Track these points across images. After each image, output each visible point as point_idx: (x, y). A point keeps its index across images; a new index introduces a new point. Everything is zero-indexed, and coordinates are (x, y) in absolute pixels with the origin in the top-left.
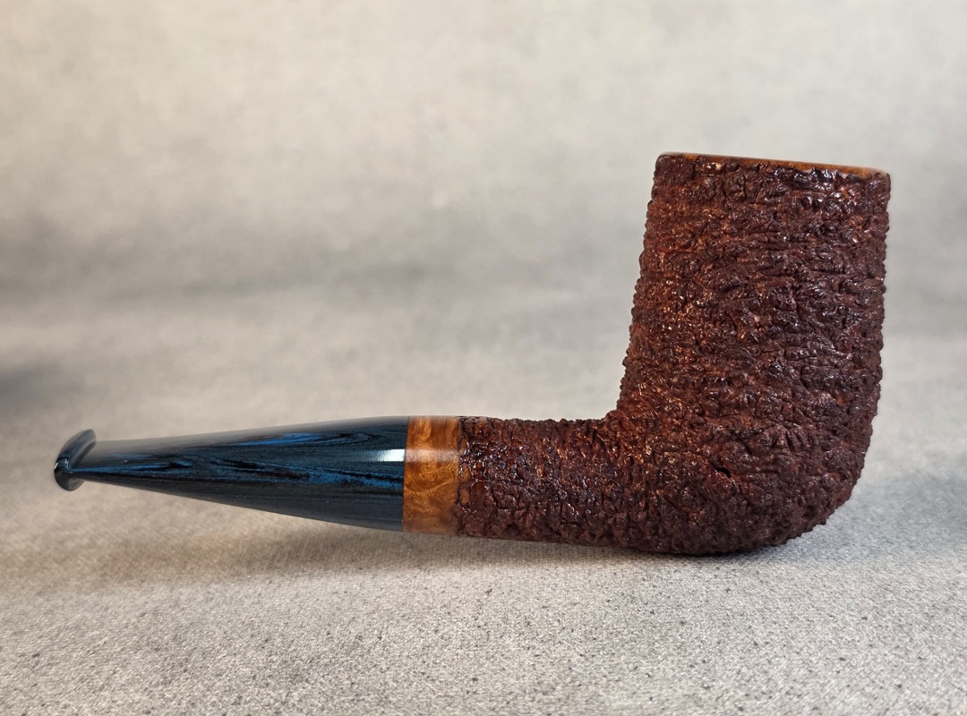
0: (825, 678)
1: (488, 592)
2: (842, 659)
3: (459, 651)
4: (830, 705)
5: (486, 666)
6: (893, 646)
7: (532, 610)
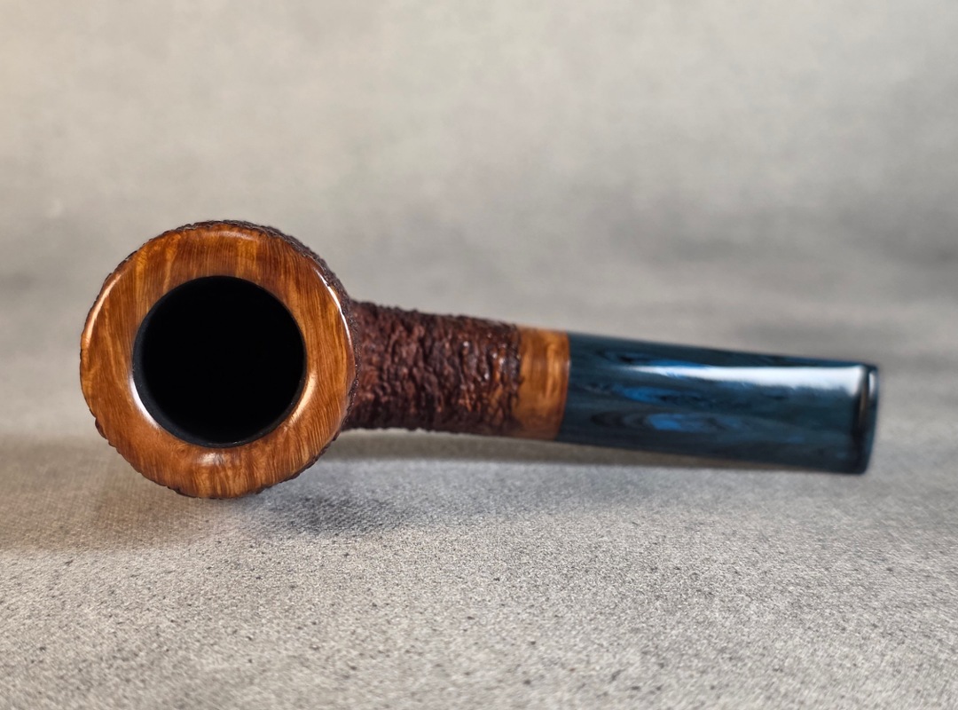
0: (451, 636)
1: (68, 563)
2: (470, 618)
3: (28, 622)
4: (455, 662)
5: (58, 635)
6: (527, 605)
7: (119, 579)
